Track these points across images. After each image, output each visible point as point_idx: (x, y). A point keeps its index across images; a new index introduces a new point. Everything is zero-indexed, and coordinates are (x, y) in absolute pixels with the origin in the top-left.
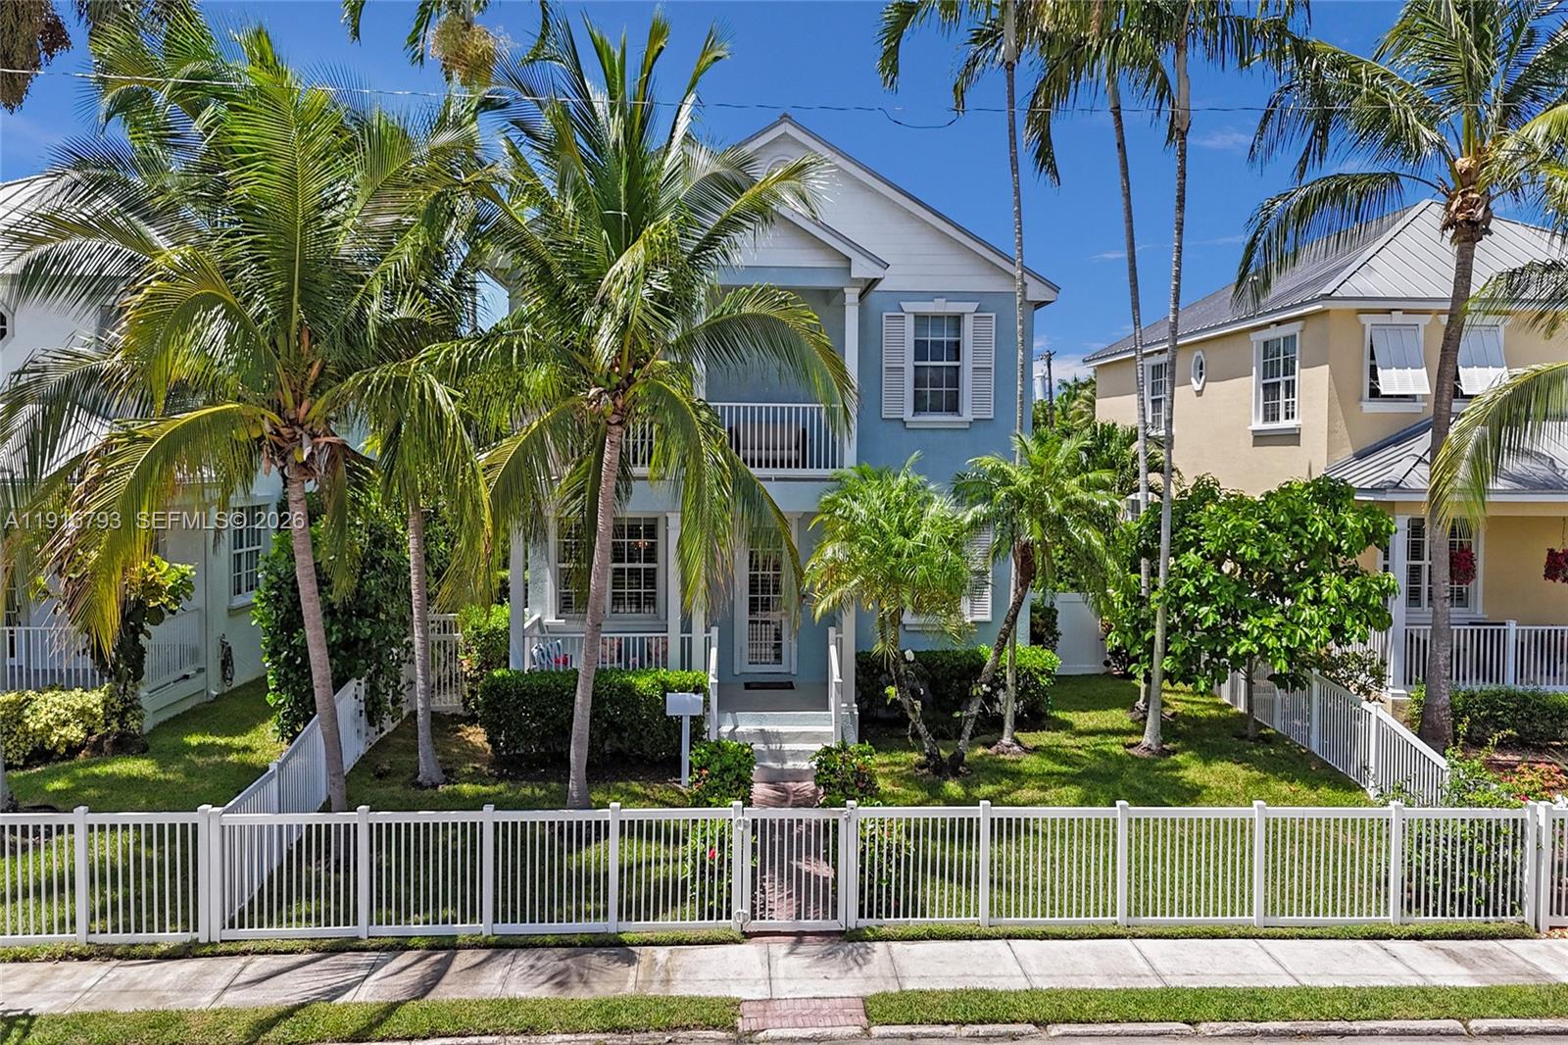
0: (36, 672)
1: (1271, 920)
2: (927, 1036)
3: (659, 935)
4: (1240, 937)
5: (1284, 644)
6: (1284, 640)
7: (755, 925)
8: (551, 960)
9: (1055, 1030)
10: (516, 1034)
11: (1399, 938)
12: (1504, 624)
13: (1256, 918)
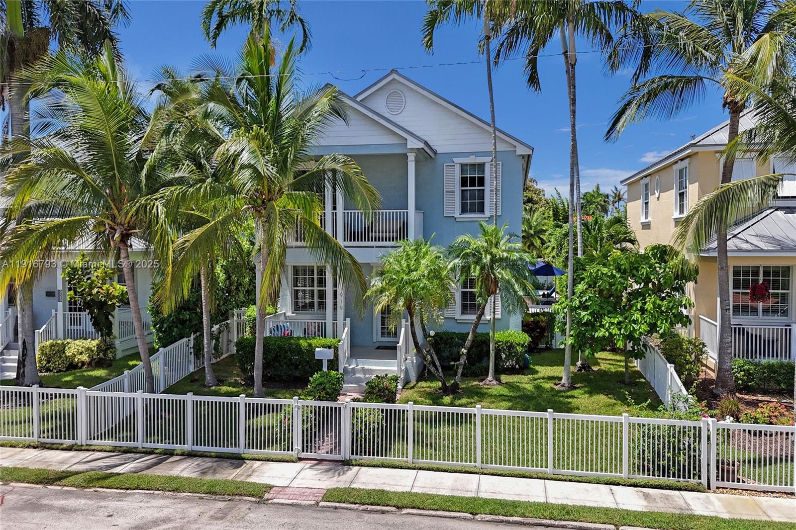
0: (89, 332)
1: (557, 471)
2: (343, 508)
3: (260, 456)
4: (538, 478)
5: (622, 332)
6: (623, 330)
7: (304, 455)
8: (208, 463)
9: (405, 511)
10: (170, 491)
11: (625, 485)
12: (790, 326)
13: (549, 470)
